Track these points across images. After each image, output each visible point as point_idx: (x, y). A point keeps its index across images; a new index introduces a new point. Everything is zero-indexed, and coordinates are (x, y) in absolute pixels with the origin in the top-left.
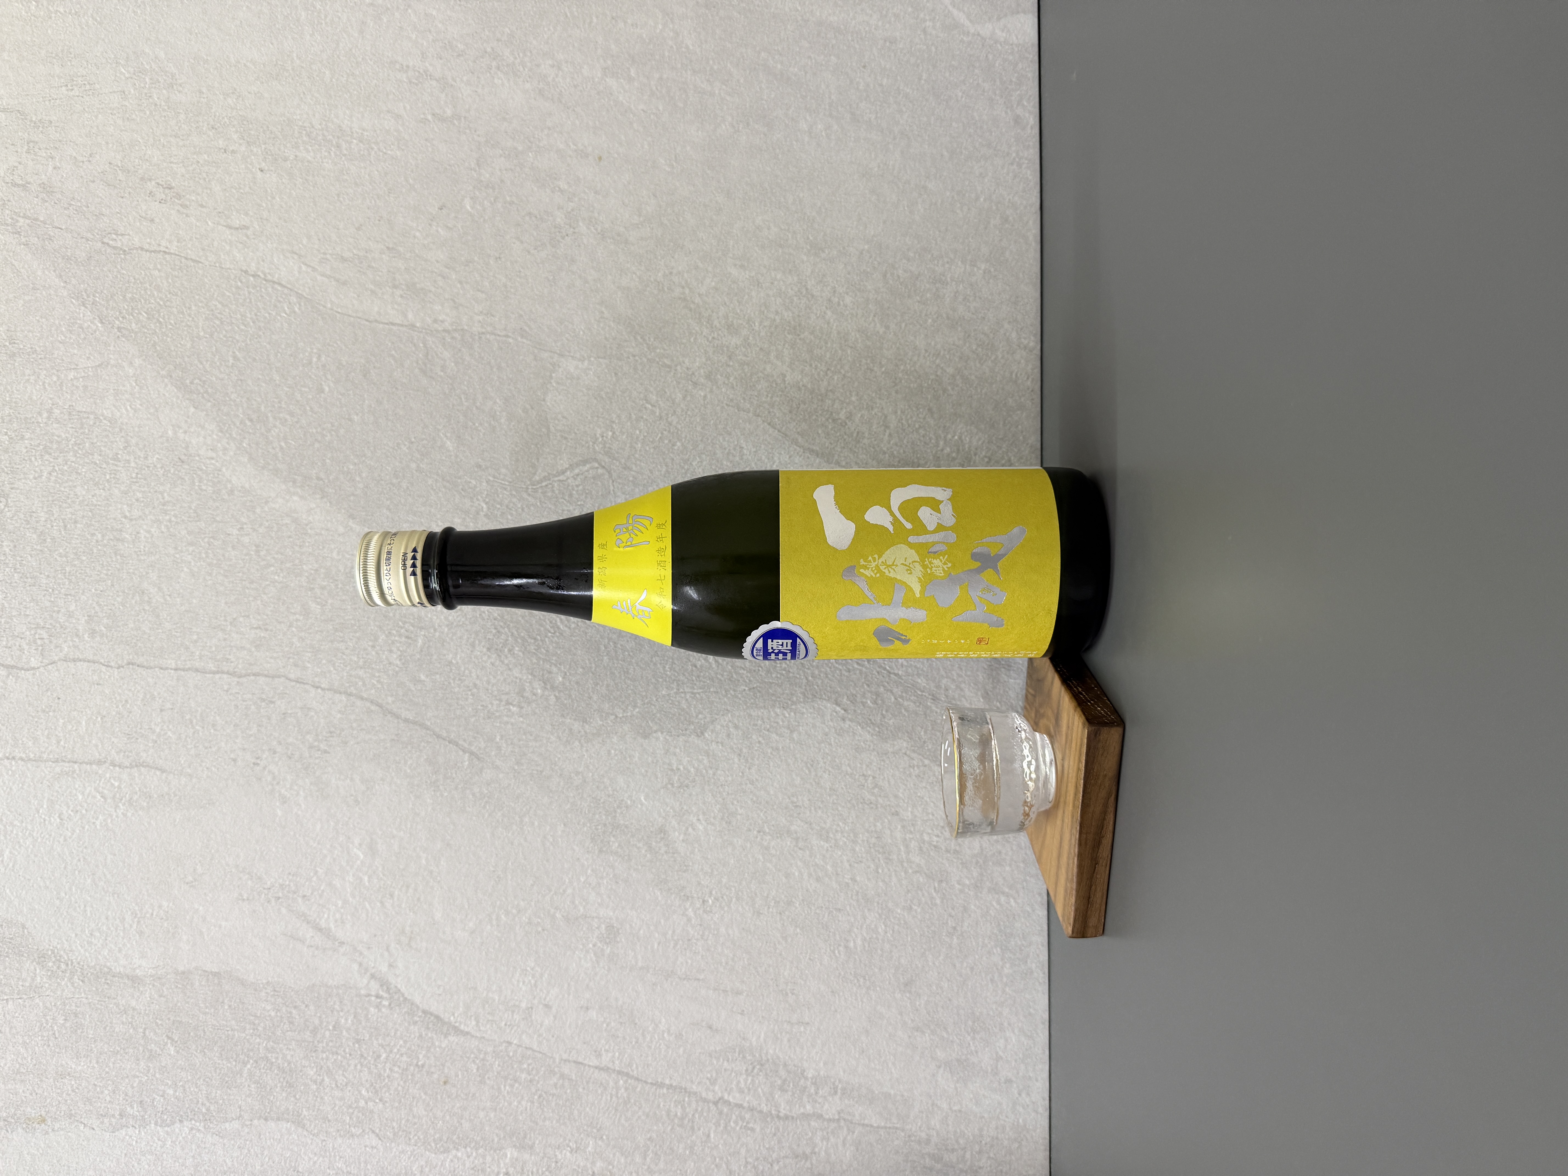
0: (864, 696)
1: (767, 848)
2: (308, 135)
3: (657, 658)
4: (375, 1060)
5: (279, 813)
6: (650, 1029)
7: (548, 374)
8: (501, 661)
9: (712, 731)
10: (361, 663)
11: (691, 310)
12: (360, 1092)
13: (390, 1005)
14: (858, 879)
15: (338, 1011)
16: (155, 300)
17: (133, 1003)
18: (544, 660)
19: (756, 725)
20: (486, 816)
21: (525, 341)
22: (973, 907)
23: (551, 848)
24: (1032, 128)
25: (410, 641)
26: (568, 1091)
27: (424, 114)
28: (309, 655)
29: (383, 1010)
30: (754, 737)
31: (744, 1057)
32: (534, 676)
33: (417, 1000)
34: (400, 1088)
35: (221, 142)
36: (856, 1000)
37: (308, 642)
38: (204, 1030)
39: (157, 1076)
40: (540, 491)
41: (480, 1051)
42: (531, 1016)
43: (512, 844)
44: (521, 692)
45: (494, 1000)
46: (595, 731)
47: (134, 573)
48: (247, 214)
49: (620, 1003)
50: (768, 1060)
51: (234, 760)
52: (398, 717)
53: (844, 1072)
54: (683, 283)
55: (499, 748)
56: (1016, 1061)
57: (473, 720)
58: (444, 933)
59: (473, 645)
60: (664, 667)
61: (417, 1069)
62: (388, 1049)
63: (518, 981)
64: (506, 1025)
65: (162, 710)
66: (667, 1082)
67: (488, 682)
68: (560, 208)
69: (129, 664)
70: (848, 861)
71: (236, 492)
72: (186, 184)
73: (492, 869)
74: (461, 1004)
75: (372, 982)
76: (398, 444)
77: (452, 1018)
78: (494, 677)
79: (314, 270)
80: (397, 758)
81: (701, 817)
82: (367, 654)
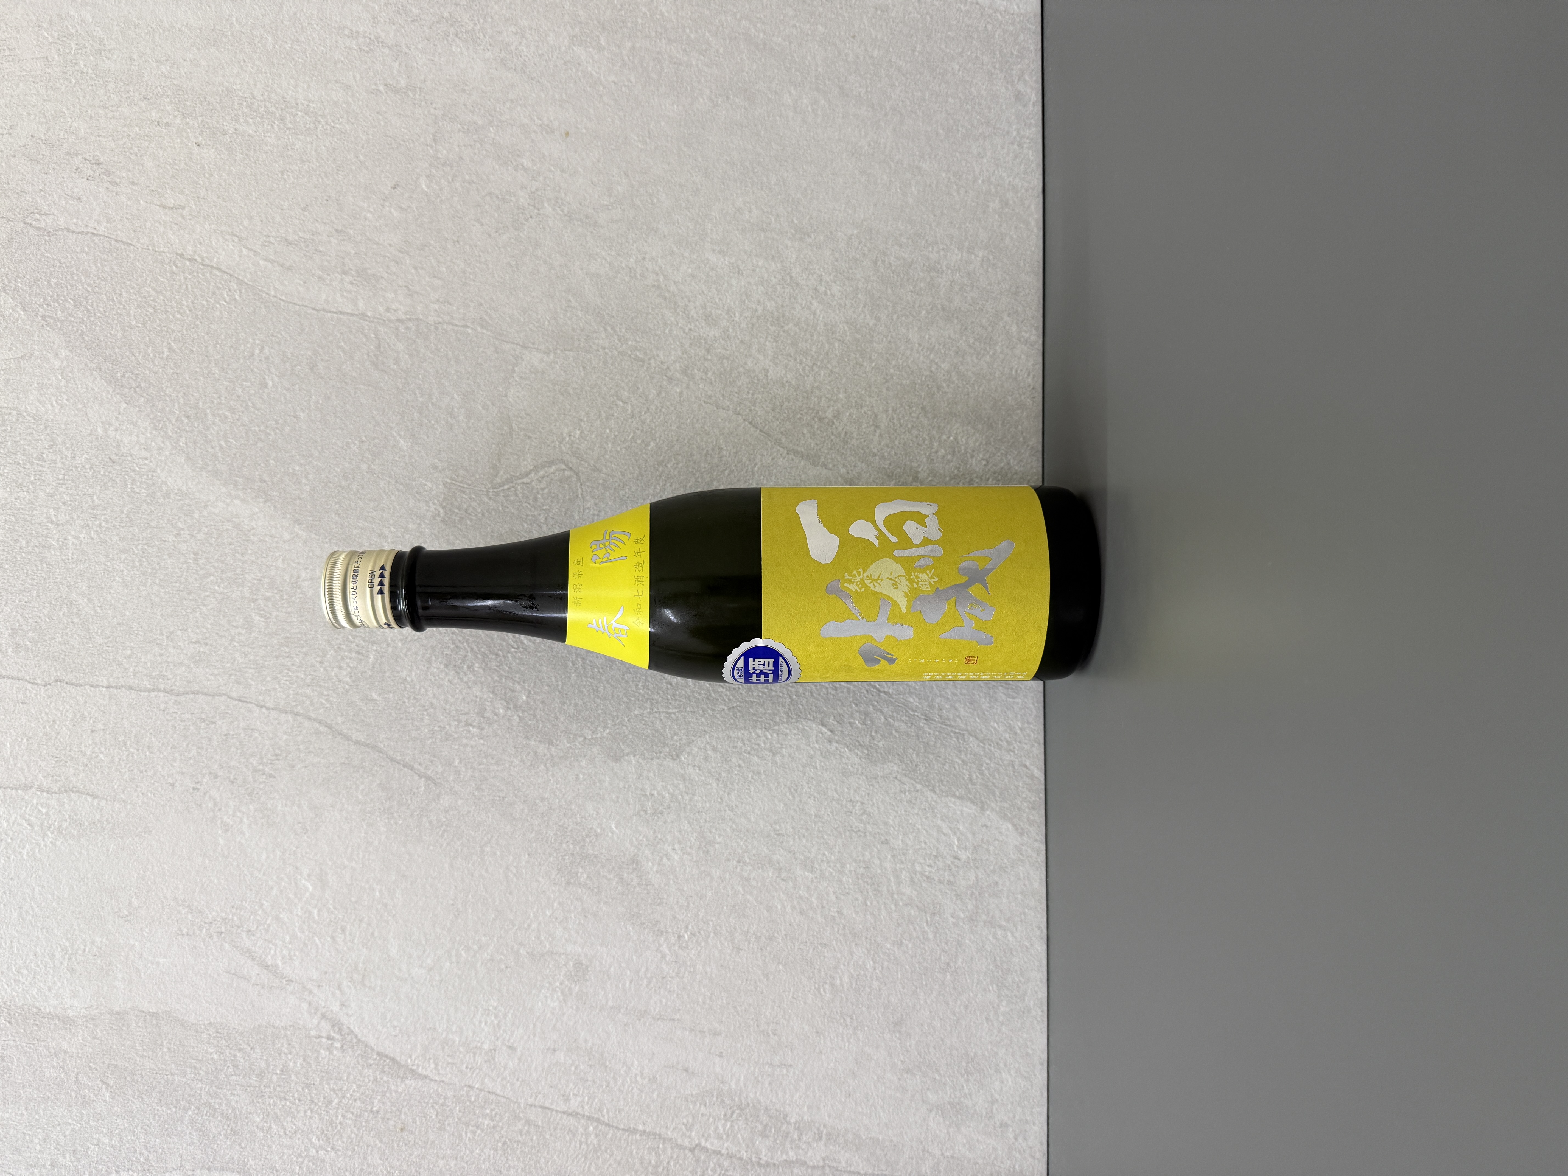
0: (851, 716)
1: (748, 879)
2: (250, 107)
3: (629, 675)
4: (327, 1106)
5: (221, 841)
6: (622, 1072)
7: (510, 367)
8: (459, 678)
9: (689, 754)
10: (308, 681)
11: (665, 299)
12: (310, 1140)
13: (342, 1046)
14: (845, 912)
15: (286, 1054)
16: (83, 286)
17: (65, 1046)
18: (507, 678)
19: (736, 747)
20: (445, 845)
21: (484, 331)
22: (967, 941)
23: (515, 879)
24: (1034, 105)
25: (360, 657)
26: (535, 1138)
27: (376, 84)
28: (253, 671)
29: (335, 1052)
30: (734, 760)
31: (723, 1101)
32: (496, 695)
33: (372, 1042)
34: (353, 1136)
35: (154, 114)
36: (843, 1040)
37: (252, 658)
38: (141, 1075)
39: (92, 1123)
40: (502, 494)
41: (439, 1095)
42: (494, 1059)
43: (472, 875)
44: (481, 713)
45: (454, 1042)
46: (562, 754)
47: (61, 583)
48: (182, 193)
49: (590, 1044)
50: (748, 1105)
51: (173, 785)
52: (348, 738)
53: (829, 1116)
54: (657, 269)
55: (458, 772)
56: (1012, 1103)
57: (430, 741)
58: (400, 970)
59: (429, 661)
60: (637, 685)
61: (371, 1116)
62: (340, 1095)
63: (480, 1022)
64: (467, 1068)
65: (92, 731)
66: (640, 1127)
67: (446, 702)
68: (523, 187)
69: (56, 681)
70: (834, 893)
71: (172, 496)
72: (116, 159)
73: (451, 902)
74: (419, 1045)
75: (323, 1023)
76: (348, 443)
77: (409, 1061)
78: (453, 696)
79: (256, 253)
80: (348, 783)
81: (676, 846)
82: (315, 671)
